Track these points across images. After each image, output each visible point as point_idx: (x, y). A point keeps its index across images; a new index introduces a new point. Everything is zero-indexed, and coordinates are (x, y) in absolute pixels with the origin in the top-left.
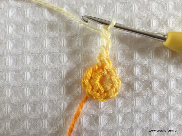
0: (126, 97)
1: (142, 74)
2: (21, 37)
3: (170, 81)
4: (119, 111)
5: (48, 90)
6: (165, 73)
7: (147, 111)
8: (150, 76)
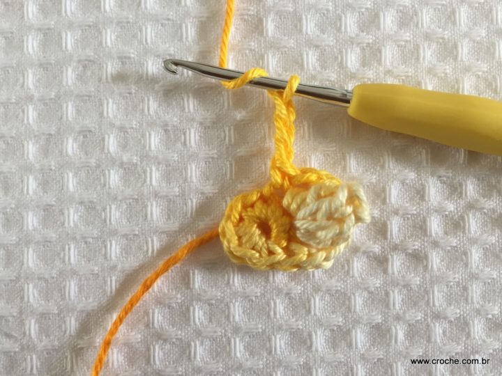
0: (413, 286)
1: (446, 233)
4: (398, 318)
7: (458, 315)
8: (463, 237)
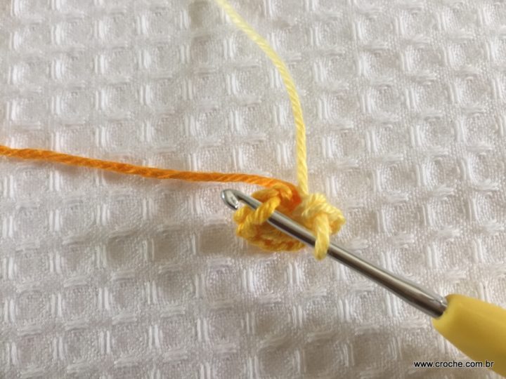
1: (346, 154)
2: (41, 89)
3: (419, 165)
5: (108, 211)
6: (405, 147)
7: (367, 246)
8: (366, 156)
